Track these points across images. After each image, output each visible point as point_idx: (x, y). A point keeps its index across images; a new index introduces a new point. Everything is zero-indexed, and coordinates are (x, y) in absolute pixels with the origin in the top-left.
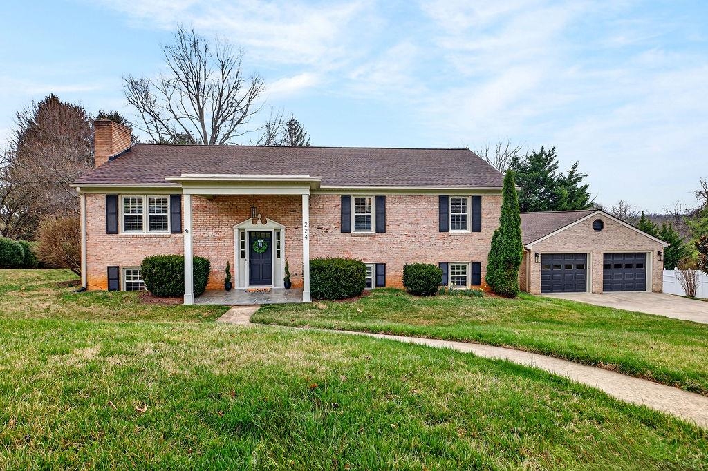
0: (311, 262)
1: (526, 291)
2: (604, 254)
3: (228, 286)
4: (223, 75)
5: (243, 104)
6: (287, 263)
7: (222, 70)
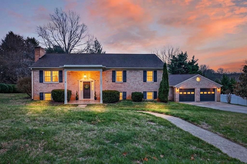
0: (103, 91)
1: (174, 101)
2: (200, 89)
3: (77, 99)
4: (72, 25)
5: (79, 35)
6: (95, 92)
7: (72, 23)
